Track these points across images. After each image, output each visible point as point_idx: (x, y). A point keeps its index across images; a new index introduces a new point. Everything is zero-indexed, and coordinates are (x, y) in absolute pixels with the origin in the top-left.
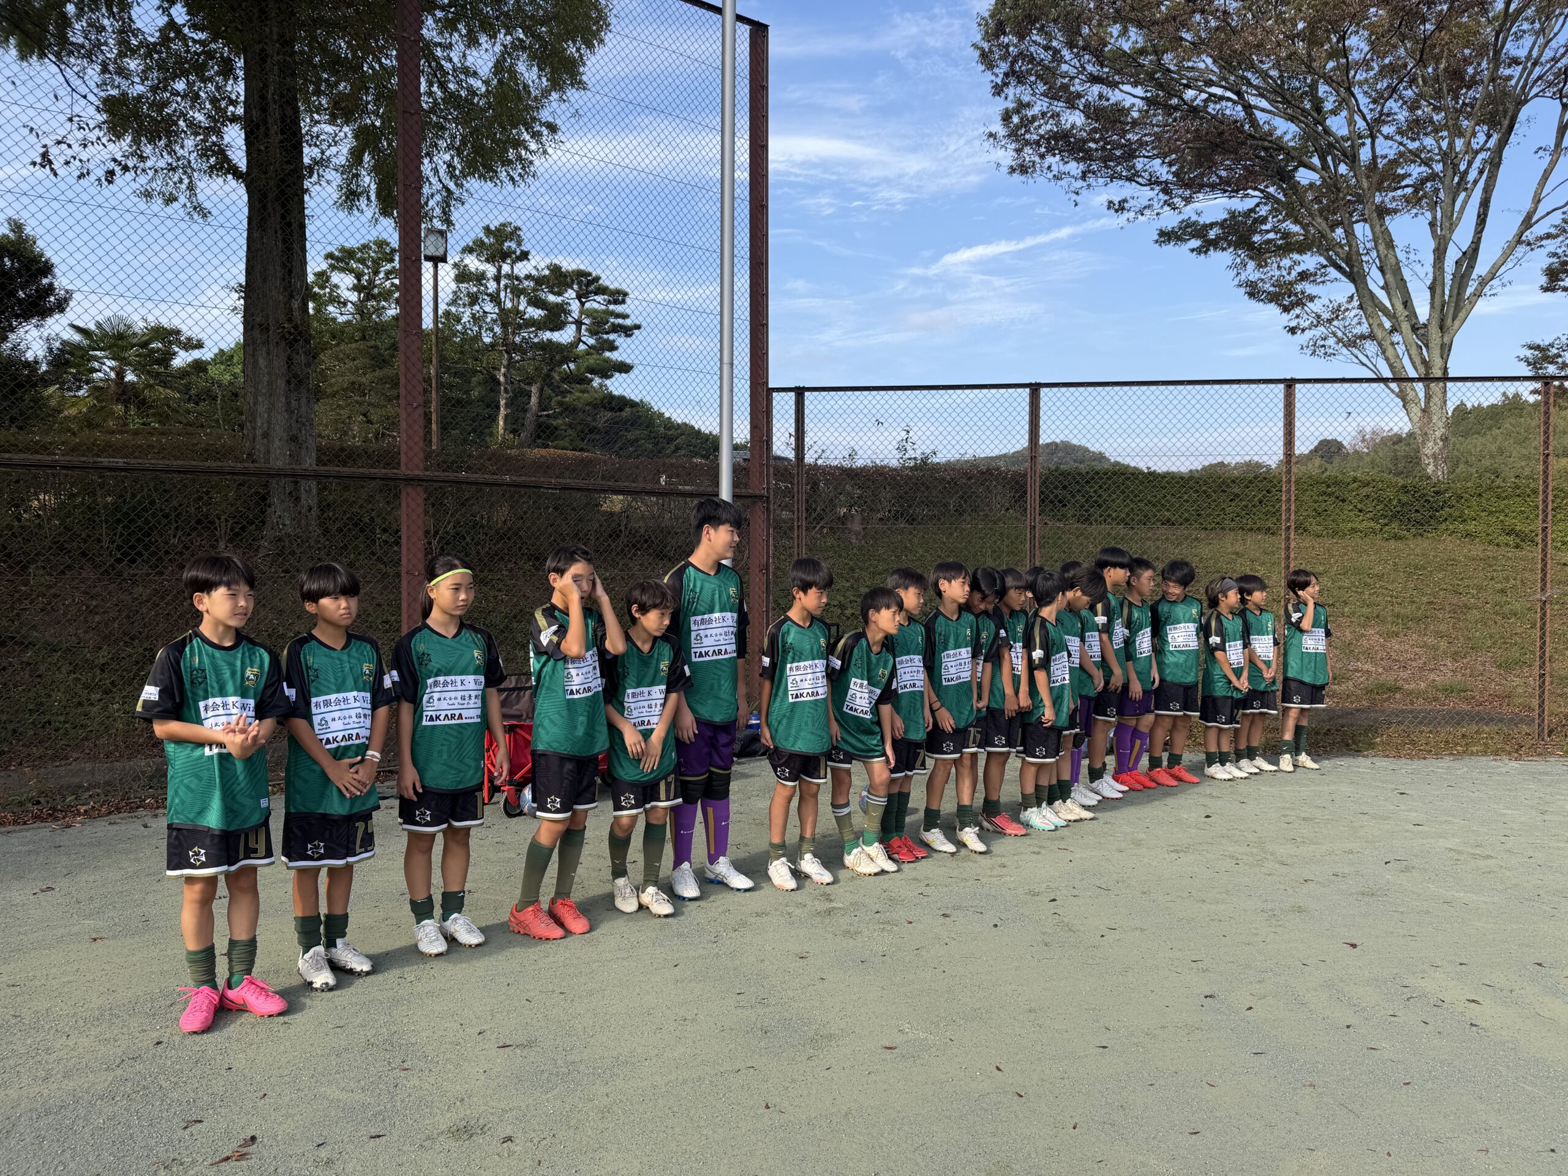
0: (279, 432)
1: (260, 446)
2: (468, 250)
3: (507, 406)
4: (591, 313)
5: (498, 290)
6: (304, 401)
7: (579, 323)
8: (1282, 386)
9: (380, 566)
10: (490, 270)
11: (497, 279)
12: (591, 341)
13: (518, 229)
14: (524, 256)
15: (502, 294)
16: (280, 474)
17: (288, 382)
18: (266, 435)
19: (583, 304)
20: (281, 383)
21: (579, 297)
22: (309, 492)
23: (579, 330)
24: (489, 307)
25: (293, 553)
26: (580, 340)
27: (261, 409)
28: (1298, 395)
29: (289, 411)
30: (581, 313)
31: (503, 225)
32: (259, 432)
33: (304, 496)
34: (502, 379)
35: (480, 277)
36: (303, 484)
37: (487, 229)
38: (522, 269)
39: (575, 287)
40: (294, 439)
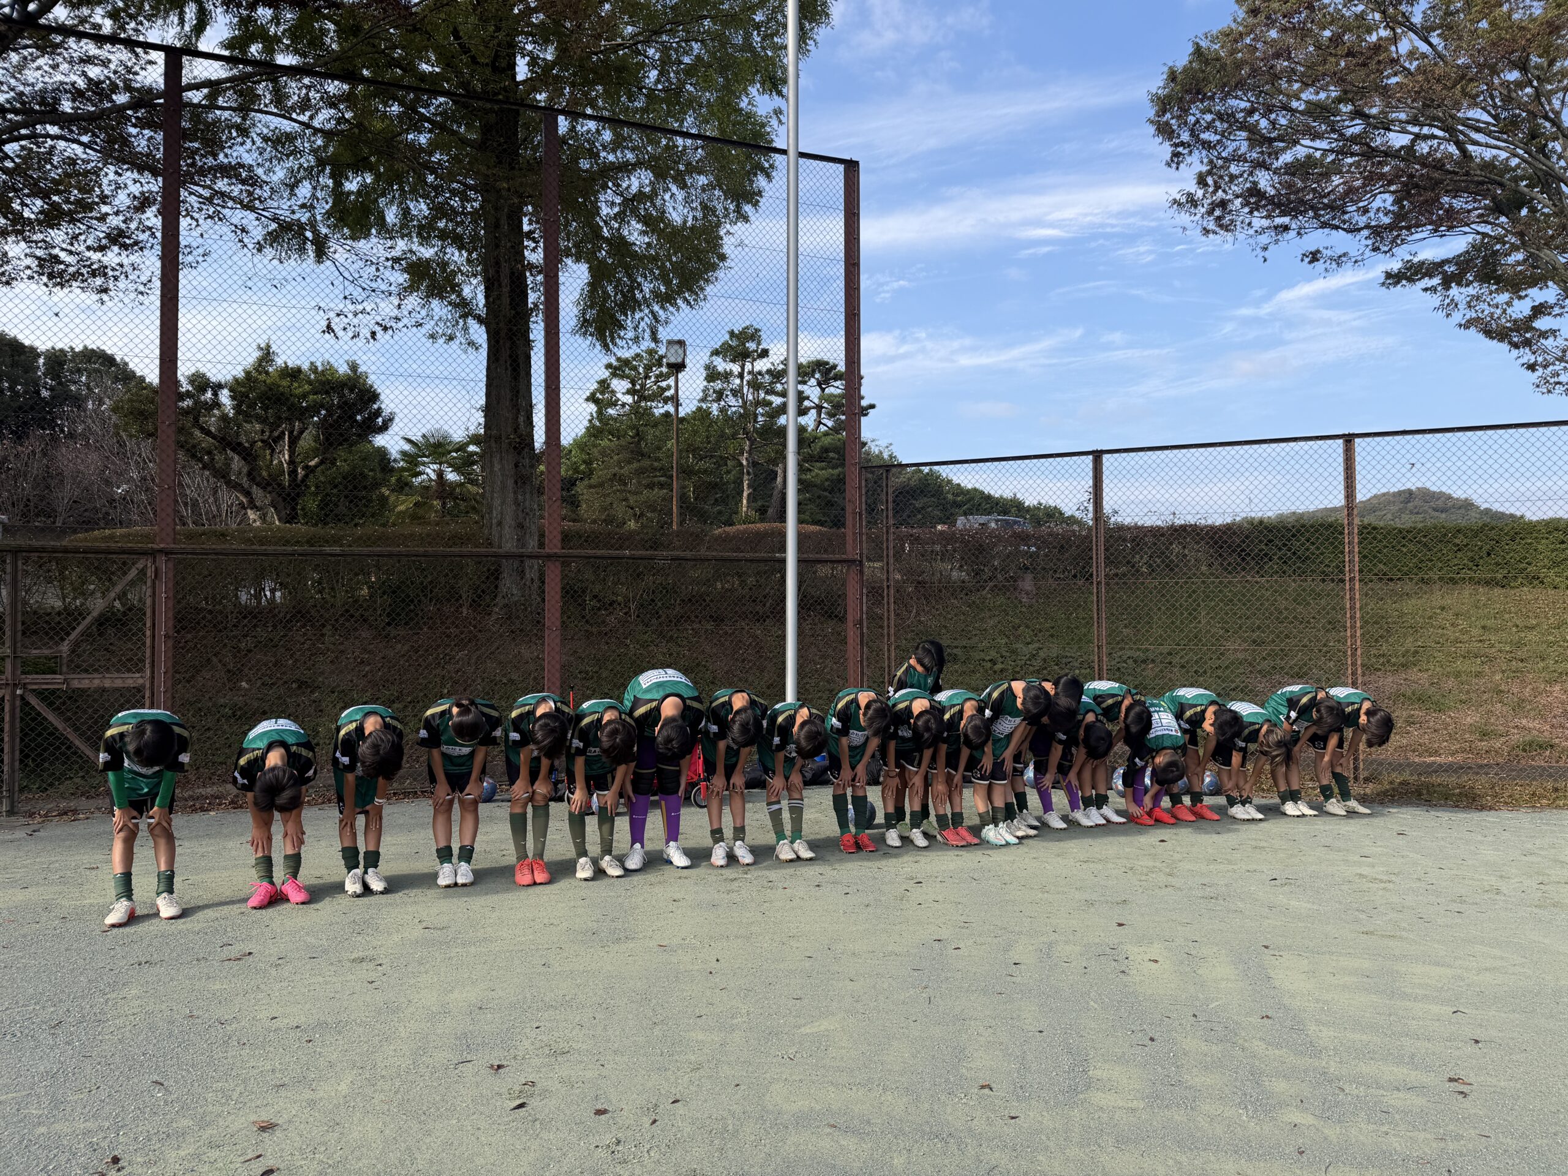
0: (509, 521)
1: (495, 531)
2: (716, 353)
3: (749, 486)
4: (829, 399)
5: (741, 386)
6: (528, 496)
7: (819, 408)
8: (1340, 441)
9: (588, 627)
10: (736, 368)
11: (741, 376)
12: (830, 423)
13: (757, 331)
14: (765, 353)
15: (745, 390)
16: (509, 556)
17: (516, 482)
18: (500, 524)
19: (823, 390)
20: (510, 483)
21: (819, 384)
22: (531, 567)
23: (819, 414)
24: (732, 401)
25: (518, 617)
26: (820, 423)
27: (497, 502)
28: (1358, 449)
29: (517, 503)
30: (821, 398)
31: (747, 328)
32: (494, 521)
33: (527, 571)
34: (744, 462)
35: (727, 376)
36: (528, 563)
37: (732, 334)
38: (762, 365)
39: (817, 376)
40: (520, 526)
